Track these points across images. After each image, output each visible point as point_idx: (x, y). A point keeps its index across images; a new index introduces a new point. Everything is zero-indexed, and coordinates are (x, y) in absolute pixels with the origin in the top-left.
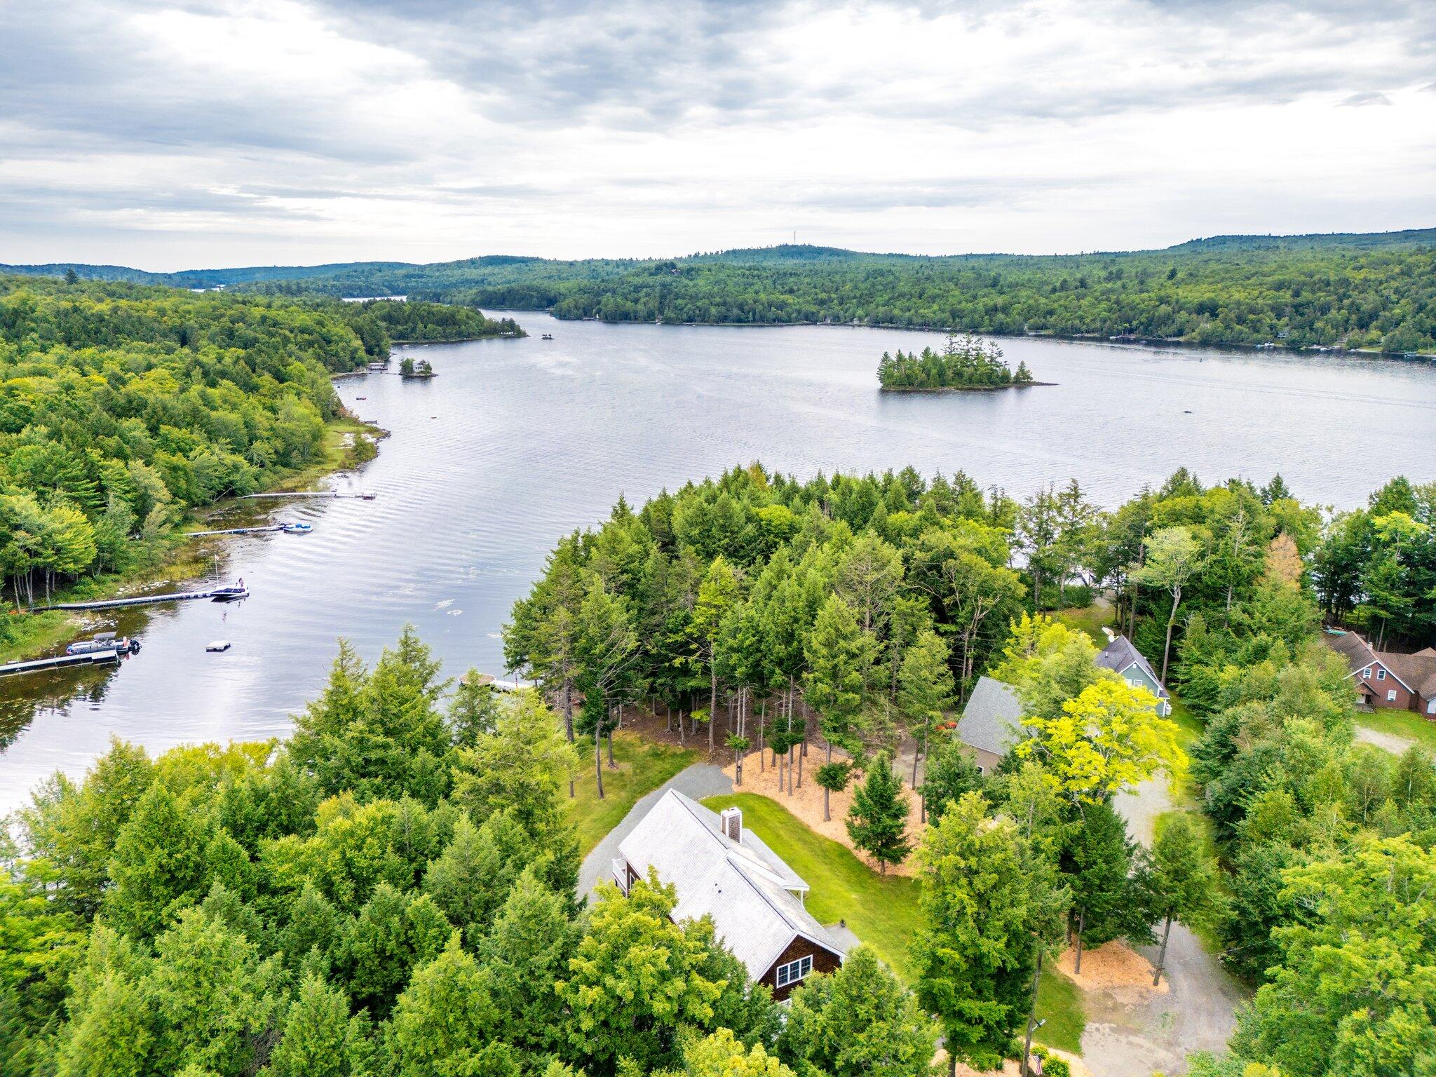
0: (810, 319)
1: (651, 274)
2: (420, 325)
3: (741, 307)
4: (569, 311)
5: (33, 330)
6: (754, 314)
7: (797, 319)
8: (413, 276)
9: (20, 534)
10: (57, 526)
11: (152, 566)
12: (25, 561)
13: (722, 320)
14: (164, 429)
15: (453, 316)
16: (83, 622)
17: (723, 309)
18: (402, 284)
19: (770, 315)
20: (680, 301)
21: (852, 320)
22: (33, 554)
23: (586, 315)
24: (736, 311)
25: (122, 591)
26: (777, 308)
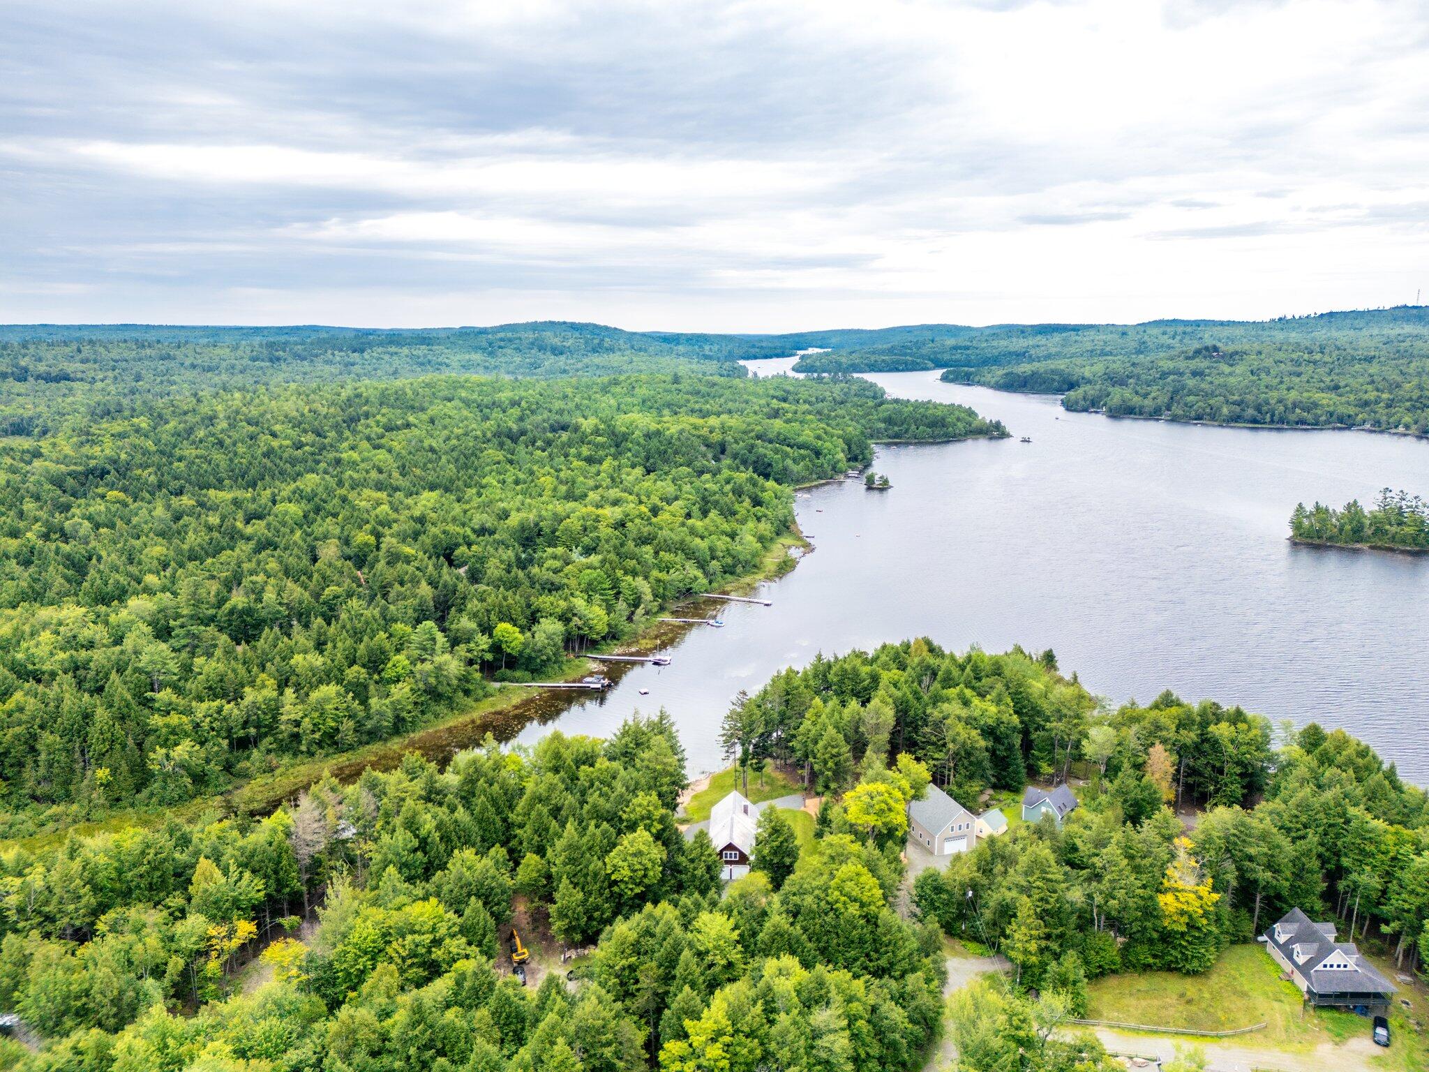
0: (1345, 423)
1: (1187, 358)
2: (913, 427)
3: (1258, 408)
4: (1077, 403)
5: (630, 450)
6: (1273, 415)
7: (1328, 422)
8: (960, 348)
9: (576, 618)
10: (591, 616)
11: (635, 637)
12: (575, 632)
13: (1234, 420)
14: (662, 553)
15: (943, 419)
16: (594, 666)
17: (1238, 409)
18: (946, 357)
19: (1293, 417)
20: (1191, 398)
21: (1396, 427)
22: (579, 628)
23: (1093, 405)
24: (1250, 412)
25: (615, 652)
26: (1303, 409)
